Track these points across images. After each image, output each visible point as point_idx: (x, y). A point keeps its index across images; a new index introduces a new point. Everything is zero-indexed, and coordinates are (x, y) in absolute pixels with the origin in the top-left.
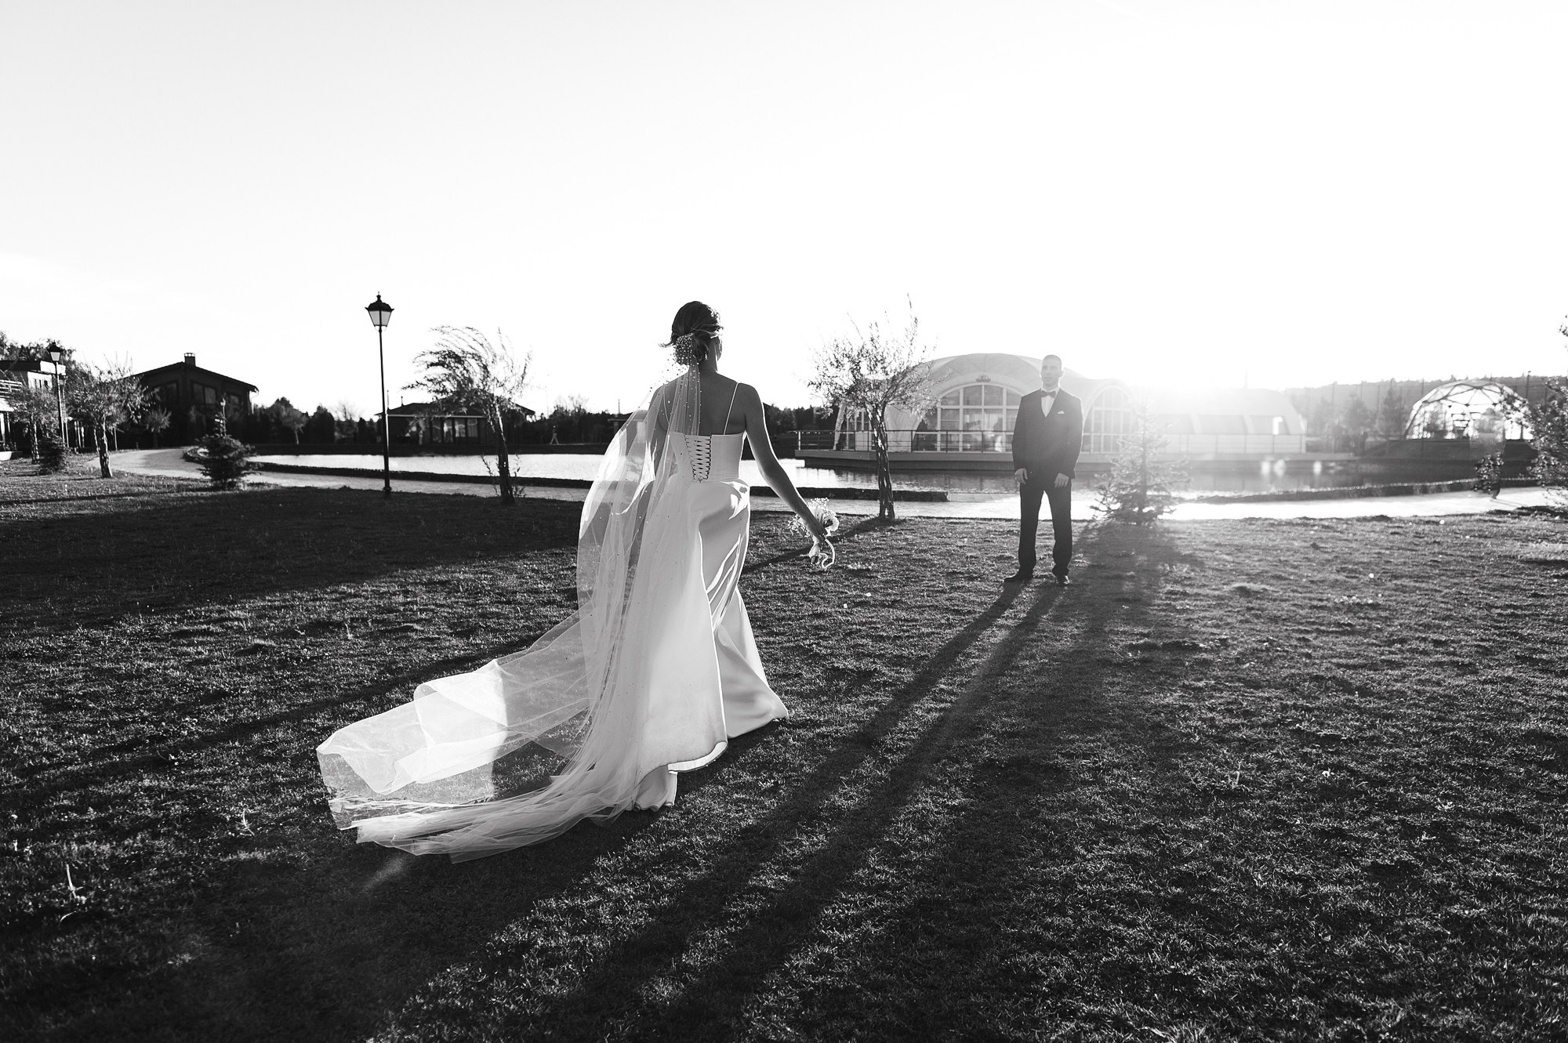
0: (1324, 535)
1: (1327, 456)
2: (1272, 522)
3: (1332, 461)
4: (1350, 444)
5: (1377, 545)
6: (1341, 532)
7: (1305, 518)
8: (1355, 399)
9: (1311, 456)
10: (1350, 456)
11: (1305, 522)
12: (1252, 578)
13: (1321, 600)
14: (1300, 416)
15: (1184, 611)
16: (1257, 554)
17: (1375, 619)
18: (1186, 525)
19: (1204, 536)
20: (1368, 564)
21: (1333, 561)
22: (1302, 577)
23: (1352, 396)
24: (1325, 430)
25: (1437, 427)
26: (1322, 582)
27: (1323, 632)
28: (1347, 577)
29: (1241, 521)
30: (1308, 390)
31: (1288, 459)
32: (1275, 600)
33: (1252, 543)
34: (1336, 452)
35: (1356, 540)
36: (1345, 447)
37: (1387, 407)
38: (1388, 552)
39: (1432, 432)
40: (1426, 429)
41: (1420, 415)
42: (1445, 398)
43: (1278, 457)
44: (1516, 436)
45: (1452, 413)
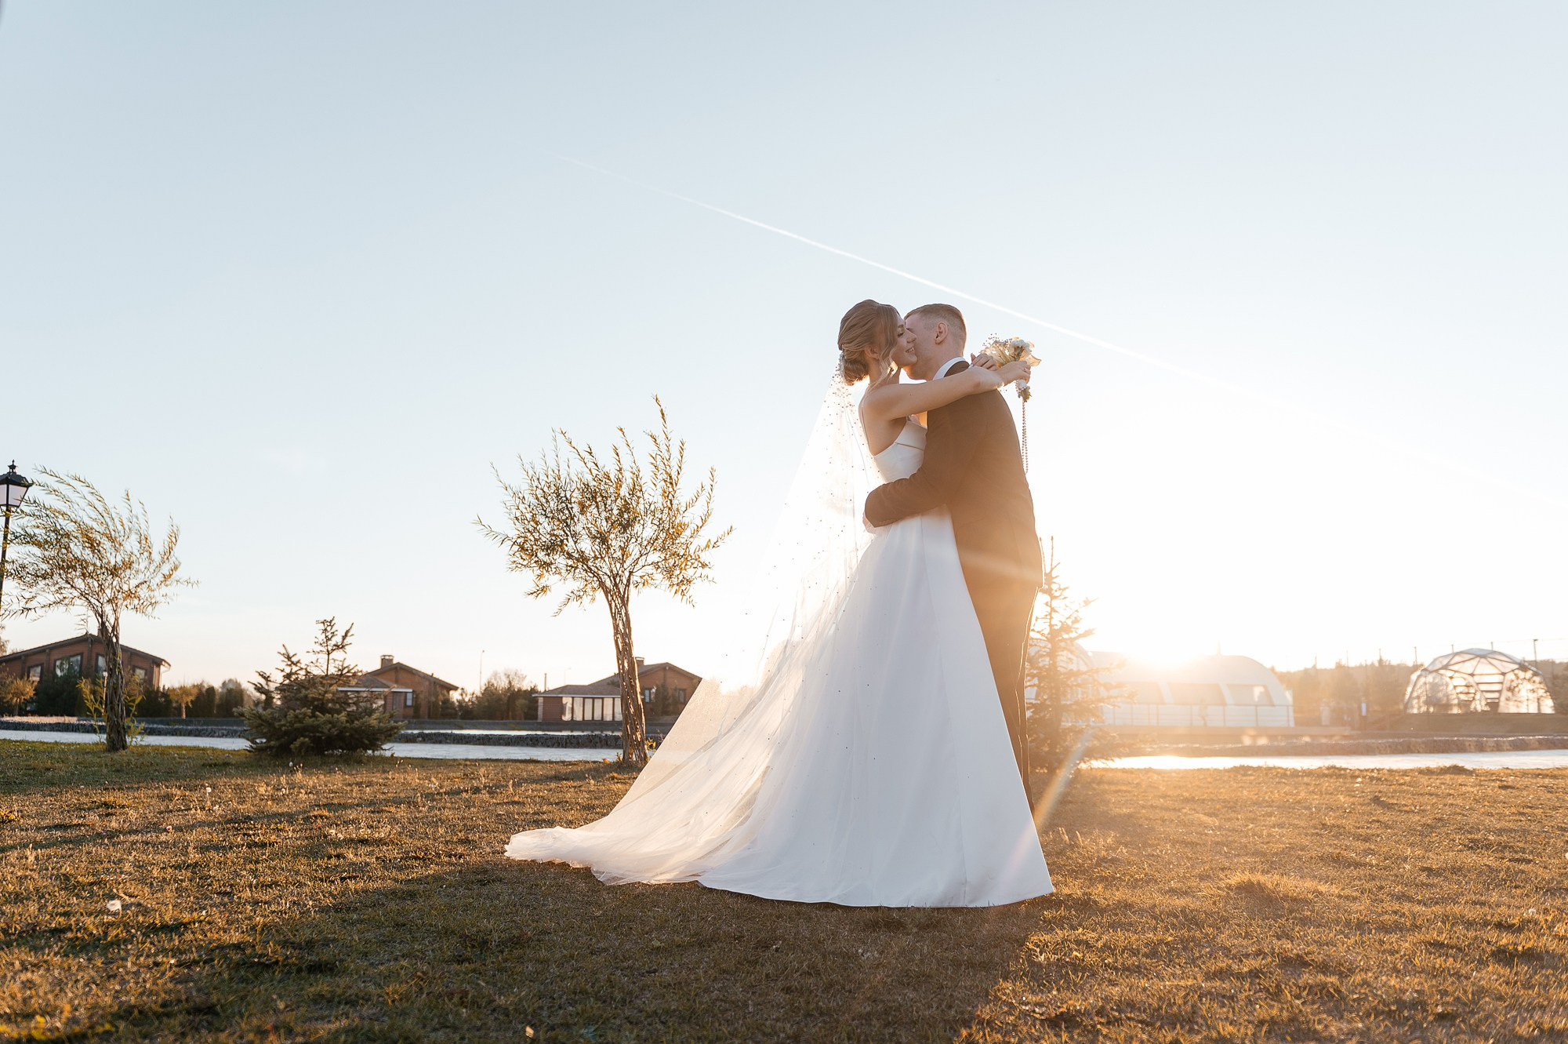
9: (1300, 730)
10: (1348, 730)
12: (1271, 863)
14: (1284, 686)
25: (1439, 700)
34: (1328, 725)
39: (1434, 706)
40: (1428, 703)
41: (1418, 686)
42: (1445, 667)
43: (1261, 731)
44: (1533, 709)
45: (1454, 685)
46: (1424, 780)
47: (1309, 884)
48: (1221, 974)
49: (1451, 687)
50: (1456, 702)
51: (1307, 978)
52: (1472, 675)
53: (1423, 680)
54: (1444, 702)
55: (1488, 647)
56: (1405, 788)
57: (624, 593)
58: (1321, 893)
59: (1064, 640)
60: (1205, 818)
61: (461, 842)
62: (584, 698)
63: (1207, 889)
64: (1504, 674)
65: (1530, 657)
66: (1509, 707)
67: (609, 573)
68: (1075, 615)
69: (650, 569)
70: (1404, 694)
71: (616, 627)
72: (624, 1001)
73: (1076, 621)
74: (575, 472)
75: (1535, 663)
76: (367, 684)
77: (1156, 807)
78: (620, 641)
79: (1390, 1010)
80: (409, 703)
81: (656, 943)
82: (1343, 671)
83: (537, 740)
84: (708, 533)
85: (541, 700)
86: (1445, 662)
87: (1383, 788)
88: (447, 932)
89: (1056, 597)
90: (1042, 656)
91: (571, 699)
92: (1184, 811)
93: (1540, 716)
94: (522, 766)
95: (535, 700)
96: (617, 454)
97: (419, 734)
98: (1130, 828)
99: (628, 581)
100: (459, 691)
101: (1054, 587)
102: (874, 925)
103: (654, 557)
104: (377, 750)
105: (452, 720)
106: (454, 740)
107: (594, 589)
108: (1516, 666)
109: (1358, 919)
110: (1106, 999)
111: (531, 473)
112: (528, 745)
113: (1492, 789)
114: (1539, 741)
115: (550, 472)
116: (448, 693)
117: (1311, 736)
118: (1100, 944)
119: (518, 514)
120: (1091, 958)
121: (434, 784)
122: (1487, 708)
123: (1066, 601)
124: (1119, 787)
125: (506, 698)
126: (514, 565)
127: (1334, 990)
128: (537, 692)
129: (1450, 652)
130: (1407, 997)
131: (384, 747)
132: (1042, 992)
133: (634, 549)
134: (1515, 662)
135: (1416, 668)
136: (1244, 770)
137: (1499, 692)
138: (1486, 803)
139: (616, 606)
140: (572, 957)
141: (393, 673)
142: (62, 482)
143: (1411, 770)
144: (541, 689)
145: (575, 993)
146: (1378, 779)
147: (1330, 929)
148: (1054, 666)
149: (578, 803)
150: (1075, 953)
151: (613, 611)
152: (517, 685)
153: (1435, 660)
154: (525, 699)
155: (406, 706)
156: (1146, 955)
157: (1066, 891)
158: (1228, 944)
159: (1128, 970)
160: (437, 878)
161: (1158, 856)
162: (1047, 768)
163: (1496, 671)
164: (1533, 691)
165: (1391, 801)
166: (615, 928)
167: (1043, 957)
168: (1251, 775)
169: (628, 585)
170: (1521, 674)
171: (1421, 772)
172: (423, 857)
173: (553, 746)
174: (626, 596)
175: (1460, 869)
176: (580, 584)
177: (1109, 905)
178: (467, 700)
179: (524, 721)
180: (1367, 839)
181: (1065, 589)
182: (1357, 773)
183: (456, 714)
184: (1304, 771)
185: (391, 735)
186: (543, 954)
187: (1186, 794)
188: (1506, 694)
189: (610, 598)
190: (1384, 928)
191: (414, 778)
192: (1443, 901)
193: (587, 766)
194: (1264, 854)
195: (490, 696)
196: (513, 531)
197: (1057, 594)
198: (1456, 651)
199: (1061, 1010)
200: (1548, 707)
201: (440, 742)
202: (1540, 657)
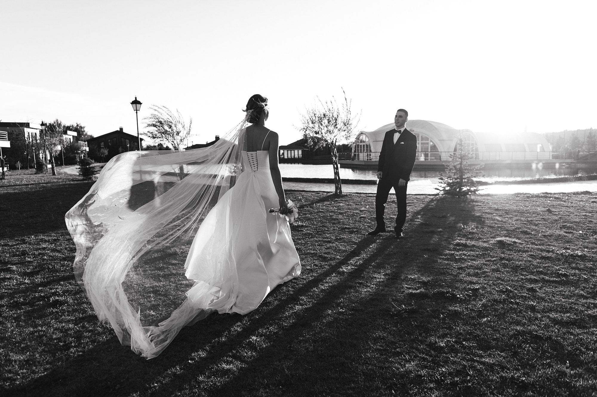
0: (554, 203)
1: (561, 161)
2: (528, 195)
3: (564, 163)
4: (573, 155)
5: (584, 210)
6: (565, 201)
7: (547, 193)
8: (574, 136)
9: (554, 161)
10: (572, 161)
11: (546, 195)
13: (548, 251)
14: (549, 144)
15: (461, 260)
16: (516, 216)
17: (583, 270)
18: (483, 197)
19: (491, 204)
20: (579, 223)
21: (558, 220)
22: (538, 232)
23: (573, 135)
24: (561, 150)
26: (550, 236)
27: (548, 281)
28: (566, 232)
29: (513, 195)
30: (553, 133)
31: (544, 162)
32: (519, 251)
33: (515, 208)
34: (565, 159)
35: (572, 206)
36: (570, 157)
37: (589, 139)
38: (590, 215)
43: (539, 161)
46: (574, 198)
47: (514, 240)
58: (516, 242)
92: (494, 214)
99: (336, 141)
118: (467, 255)
142: (159, 108)
147: (513, 251)
158: (492, 254)
161: (484, 231)
177: (470, 245)
180: (537, 225)
184: (536, 195)
187: (496, 207)
194: (508, 231)
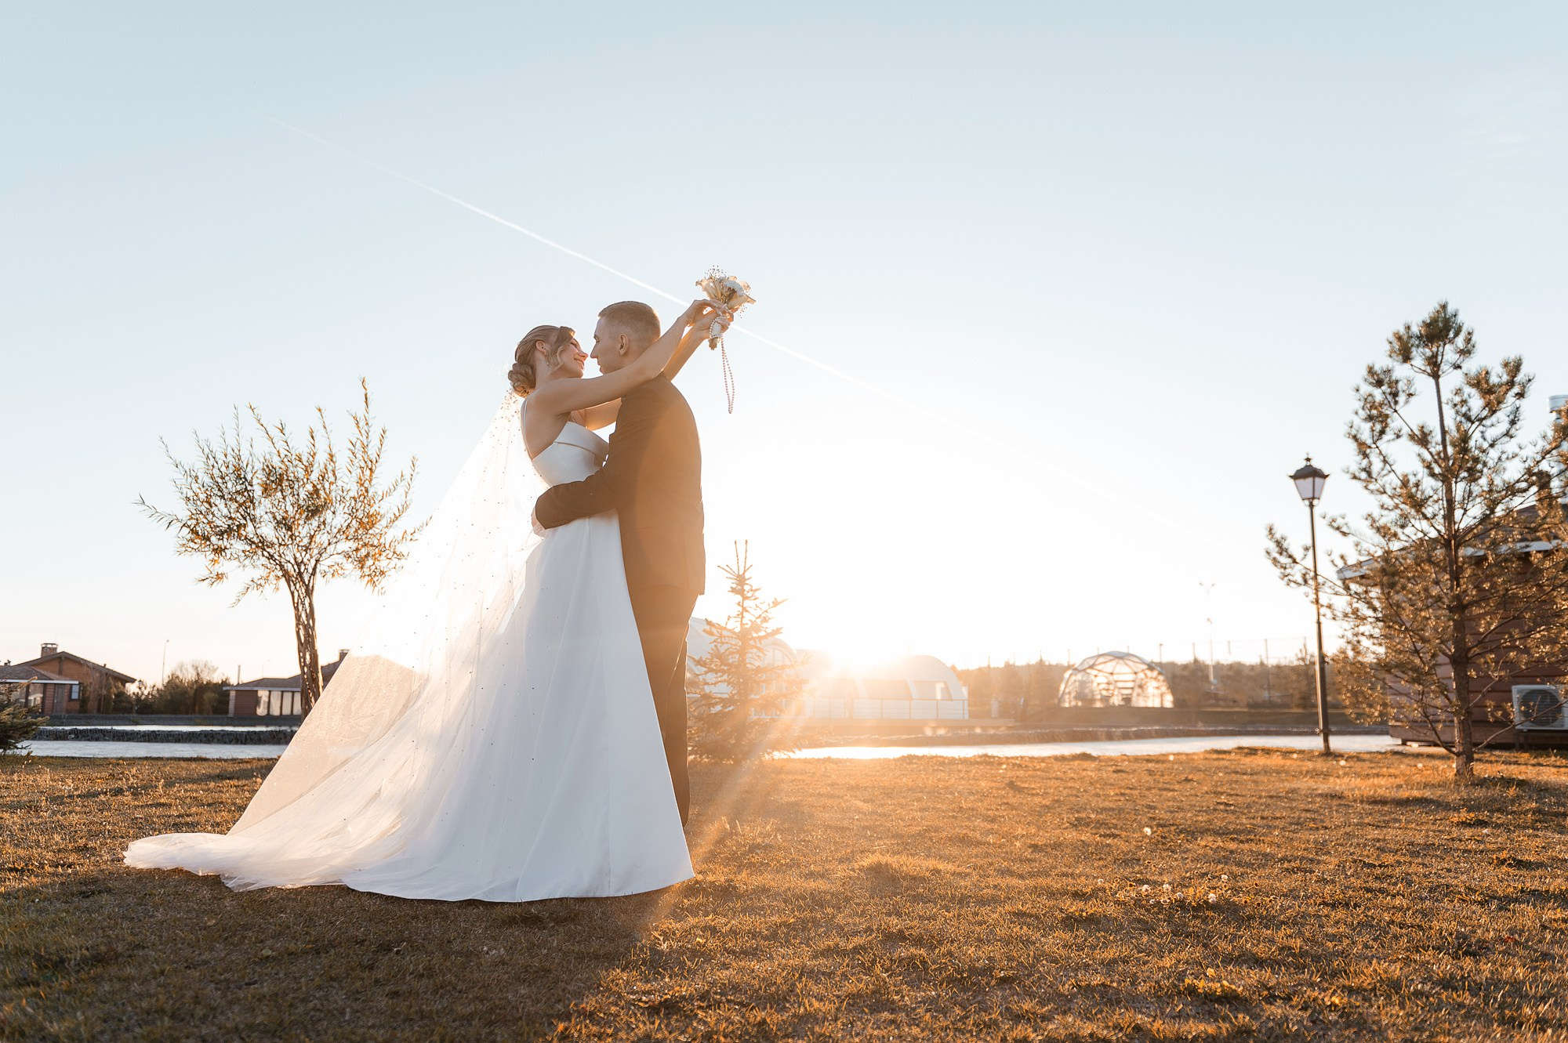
4: (1010, 710)
9: (973, 722)
10: (1011, 722)
11: (988, 760)
12: (905, 844)
13: (1083, 897)
14: (961, 686)
19: (835, 777)
21: (1055, 807)
25: (1086, 695)
34: (997, 718)
36: (1005, 713)
37: (1039, 676)
39: (1082, 700)
40: (1077, 698)
41: (1070, 683)
42: (1091, 667)
43: (941, 723)
44: (1157, 704)
45: (1098, 682)
46: (1056, 765)
47: (931, 863)
48: (827, 952)
49: (1095, 685)
50: (1099, 697)
51: (902, 952)
52: (1112, 674)
53: (1073, 678)
54: (1089, 697)
55: (1124, 650)
56: (1038, 773)
57: (309, 581)
58: (939, 871)
59: (753, 638)
60: (860, 804)
61: (78, 850)
62: (283, 692)
63: (841, 871)
64: (1136, 673)
65: (1157, 660)
66: (1139, 702)
67: (293, 561)
68: (764, 615)
69: (340, 559)
70: (1058, 690)
71: (298, 617)
72: (205, 1016)
73: (765, 620)
74: (258, 453)
75: (1160, 665)
76: (22, 675)
77: (822, 795)
78: (302, 633)
79: (962, 977)
80: (75, 696)
81: (267, 952)
82: (1010, 670)
83: (212, 737)
84: (405, 523)
85: (233, 694)
86: (1091, 662)
87: (1021, 773)
88: (21, 952)
89: (748, 598)
90: (732, 653)
91: (267, 693)
92: (846, 798)
93: (1162, 709)
94: (183, 764)
95: (227, 694)
96: (312, 437)
97: (72, 730)
98: (794, 816)
99: (314, 569)
100: (137, 683)
101: (746, 588)
102: (511, 921)
103: (345, 546)
104: (10, 749)
105: (126, 715)
106: (114, 737)
107: (278, 578)
108: (1145, 667)
109: (962, 894)
110: (713, 984)
111: (207, 451)
112: (201, 742)
113: (1108, 774)
114: (1156, 731)
115: (229, 451)
116: (124, 686)
117: (982, 728)
118: (726, 929)
119: (190, 494)
120: (712, 943)
121: (69, 786)
122: (1122, 703)
123: (756, 602)
124: (796, 777)
125: (193, 692)
126: (184, 549)
127: (921, 962)
128: (229, 685)
129: (1096, 654)
130: (980, 965)
131: (19, 745)
132: (656, 979)
133: (322, 538)
134: (1144, 663)
135: (1069, 667)
136: (911, 758)
137: (1132, 688)
138: (1098, 786)
139: (299, 596)
140: (162, 973)
141: (56, 664)
143: (1049, 757)
144: (234, 681)
145: (148, 1013)
146: (1020, 766)
147: (936, 904)
148: (742, 661)
149: (234, 804)
150: (698, 939)
151: (296, 601)
152: (206, 677)
153: (1084, 660)
154: (214, 692)
155: (70, 699)
156: (766, 938)
157: (710, 878)
158: (843, 922)
159: (745, 953)
160: (30, 892)
161: (809, 841)
162: (733, 759)
163: (1130, 671)
164: (1158, 688)
165: (1023, 785)
166: (226, 939)
167: (665, 945)
168: (915, 763)
169: (314, 574)
170: (1149, 673)
171: (1056, 758)
172: (22, 868)
173: (230, 742)
174: (311, 585)
175: (1061, 844)
176: (263, 572)
177: (747, 891)
178: (146, 693)
179: (211, 715)
180: (993, 820)
181: (756, 590)
182: (1004, 760)
183: (132, 708)
184: (960, 759)
185: (28, 732)
186: (130, 971)
187: (852, 782)
188: (1138, 690)
189: (293, 588)
190: (982, 902)
191: (46, 779)
192: (1039, 874)
193: (260, 763)
194: (901, 836)
195: (173, 688)
196: (183, 512)
197: (749, 595)
198: (1101, 653)
199: (665, 997)
200: (1168, 702)
201: (97, 740)
202: (1165, 659)
